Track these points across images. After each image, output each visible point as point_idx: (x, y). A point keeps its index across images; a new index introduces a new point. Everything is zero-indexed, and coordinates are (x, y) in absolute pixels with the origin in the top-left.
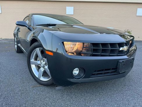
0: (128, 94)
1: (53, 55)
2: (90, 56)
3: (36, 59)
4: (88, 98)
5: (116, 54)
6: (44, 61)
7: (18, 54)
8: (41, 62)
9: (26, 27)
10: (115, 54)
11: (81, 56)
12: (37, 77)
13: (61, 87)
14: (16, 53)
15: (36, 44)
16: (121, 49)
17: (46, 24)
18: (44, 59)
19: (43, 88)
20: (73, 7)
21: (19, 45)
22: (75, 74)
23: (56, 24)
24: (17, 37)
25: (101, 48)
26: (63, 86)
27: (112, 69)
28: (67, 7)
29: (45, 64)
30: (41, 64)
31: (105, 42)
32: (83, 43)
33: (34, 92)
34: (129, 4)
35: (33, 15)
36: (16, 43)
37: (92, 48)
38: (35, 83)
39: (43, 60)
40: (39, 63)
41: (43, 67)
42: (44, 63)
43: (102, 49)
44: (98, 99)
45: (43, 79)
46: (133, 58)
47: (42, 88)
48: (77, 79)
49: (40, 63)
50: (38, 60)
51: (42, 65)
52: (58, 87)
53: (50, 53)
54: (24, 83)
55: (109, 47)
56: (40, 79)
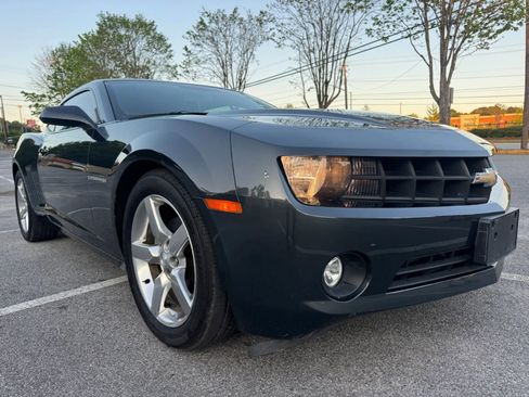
5: (462, 199)
10: (458, 197)
16: (477, 178)
22: (329, 281)
25: (413, 176)
32: (351, 159)
37: (384, 176)
43: (418, 181)
46: (516, 209)
48: (341, 300)
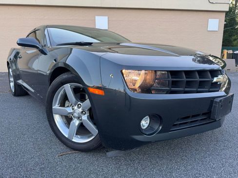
0: (228, 156)
1: (104, 94)
2: (166, 94)
3: (63, 104)
4: (165, 168)
5: (207, 89)
6: (79, 108)
7: (17, 99)
8: (73, 109)
9: (37, 48)
10: (205, 88)
11: (152, 93)
12: (67, 136)
13: (117, 151)
14: (13, 96)
15: (64, 76)
16: (215, 80)
17: (75, 42)
18: (79, 103)
19: (80, 156)
20: (107, 17)
21: (20, 82)
22: (143, 126)
23: (92, 43)
24: (14, 68)
25: (184, 79)
26: (121, 150)
27: (204, 114)
28: (96, 17)
29: (82, 112)
30: (74, 112)
31: (192, 68)
32: (156, 71)
33: (65, 164)
34: (195, 13)
35: (48, 28)
36: (12, 79)
37: (171, 79)
38: (63, 147)
39: (78, 105)
40: (69, 112)
41: (78, 118)
42: (80, 110)
43: (187, 81)
44: (183, 168)
45: (78, 140)
46: (232, 94)
47: (78, 156)
48: (148, 135)
49: (72, 111)
50: (66, 105)
51: (76, 115)
52: (112, 152)
53: (97, 92)
54: (40, 149)
55: (196, 78)
56: (73, 140)
